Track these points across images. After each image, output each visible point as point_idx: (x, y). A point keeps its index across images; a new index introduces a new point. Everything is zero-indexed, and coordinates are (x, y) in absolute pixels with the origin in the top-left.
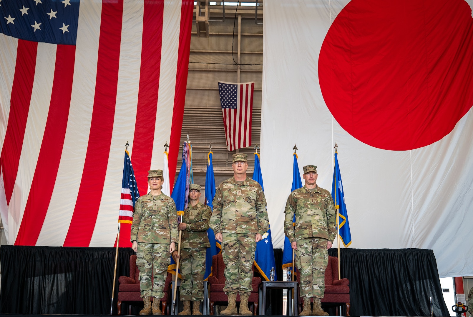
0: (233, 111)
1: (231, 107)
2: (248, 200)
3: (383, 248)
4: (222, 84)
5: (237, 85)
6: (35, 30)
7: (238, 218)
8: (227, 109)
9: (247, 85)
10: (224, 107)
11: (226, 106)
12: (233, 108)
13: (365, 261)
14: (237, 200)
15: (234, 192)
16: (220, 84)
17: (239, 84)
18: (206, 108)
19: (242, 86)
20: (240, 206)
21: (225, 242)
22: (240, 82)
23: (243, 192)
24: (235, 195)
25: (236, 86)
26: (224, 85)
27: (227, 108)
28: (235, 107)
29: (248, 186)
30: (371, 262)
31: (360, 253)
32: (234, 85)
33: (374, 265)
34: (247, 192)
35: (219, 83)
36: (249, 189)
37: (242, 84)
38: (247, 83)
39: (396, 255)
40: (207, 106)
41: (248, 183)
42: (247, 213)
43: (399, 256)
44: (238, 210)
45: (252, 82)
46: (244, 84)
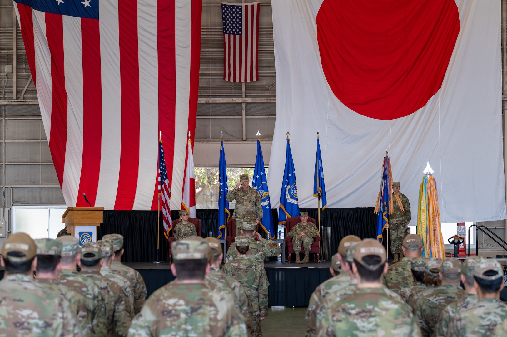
0: (238, 37)
1: (236, 33)
2: (251, 201)
3: (356, 207)
4: (226, 6)
5: (241, 6)
6: (59, 4)
7: (245, 213)
8: (232, 36)
9: (253, 6)
10: (228, 32)
11: (230, 32)
12: (238, 34)
13: (342, 217)
14: (245, 202)
15: (243, 197)
16: (223, 6)
17: (244, 5)
18: (208, 27)
19: (247, 7)
20: (246, 205)
21: (239, 226)
22: (245, 3)
23: (248, 197)
24: (243, 199)
25: (240, 8)
26: (227, 7)
27: (232, 34)
28: (240, 33)
29: (250, 193)
30: (346, 218)
31: (338, 211)
32: (238, 7)
33: (349, 220)
34: (250, 197)
35: (222, 4)
36: (251, 195)
37: (246, 4)
38: (252, 4)
39: (365, 212)
40: (210, 25)
41: (250, 191)
42: (251, 210)
43: (367, 212)
44: (245, 208)
45: (258, 3)
46: (250, 5)
